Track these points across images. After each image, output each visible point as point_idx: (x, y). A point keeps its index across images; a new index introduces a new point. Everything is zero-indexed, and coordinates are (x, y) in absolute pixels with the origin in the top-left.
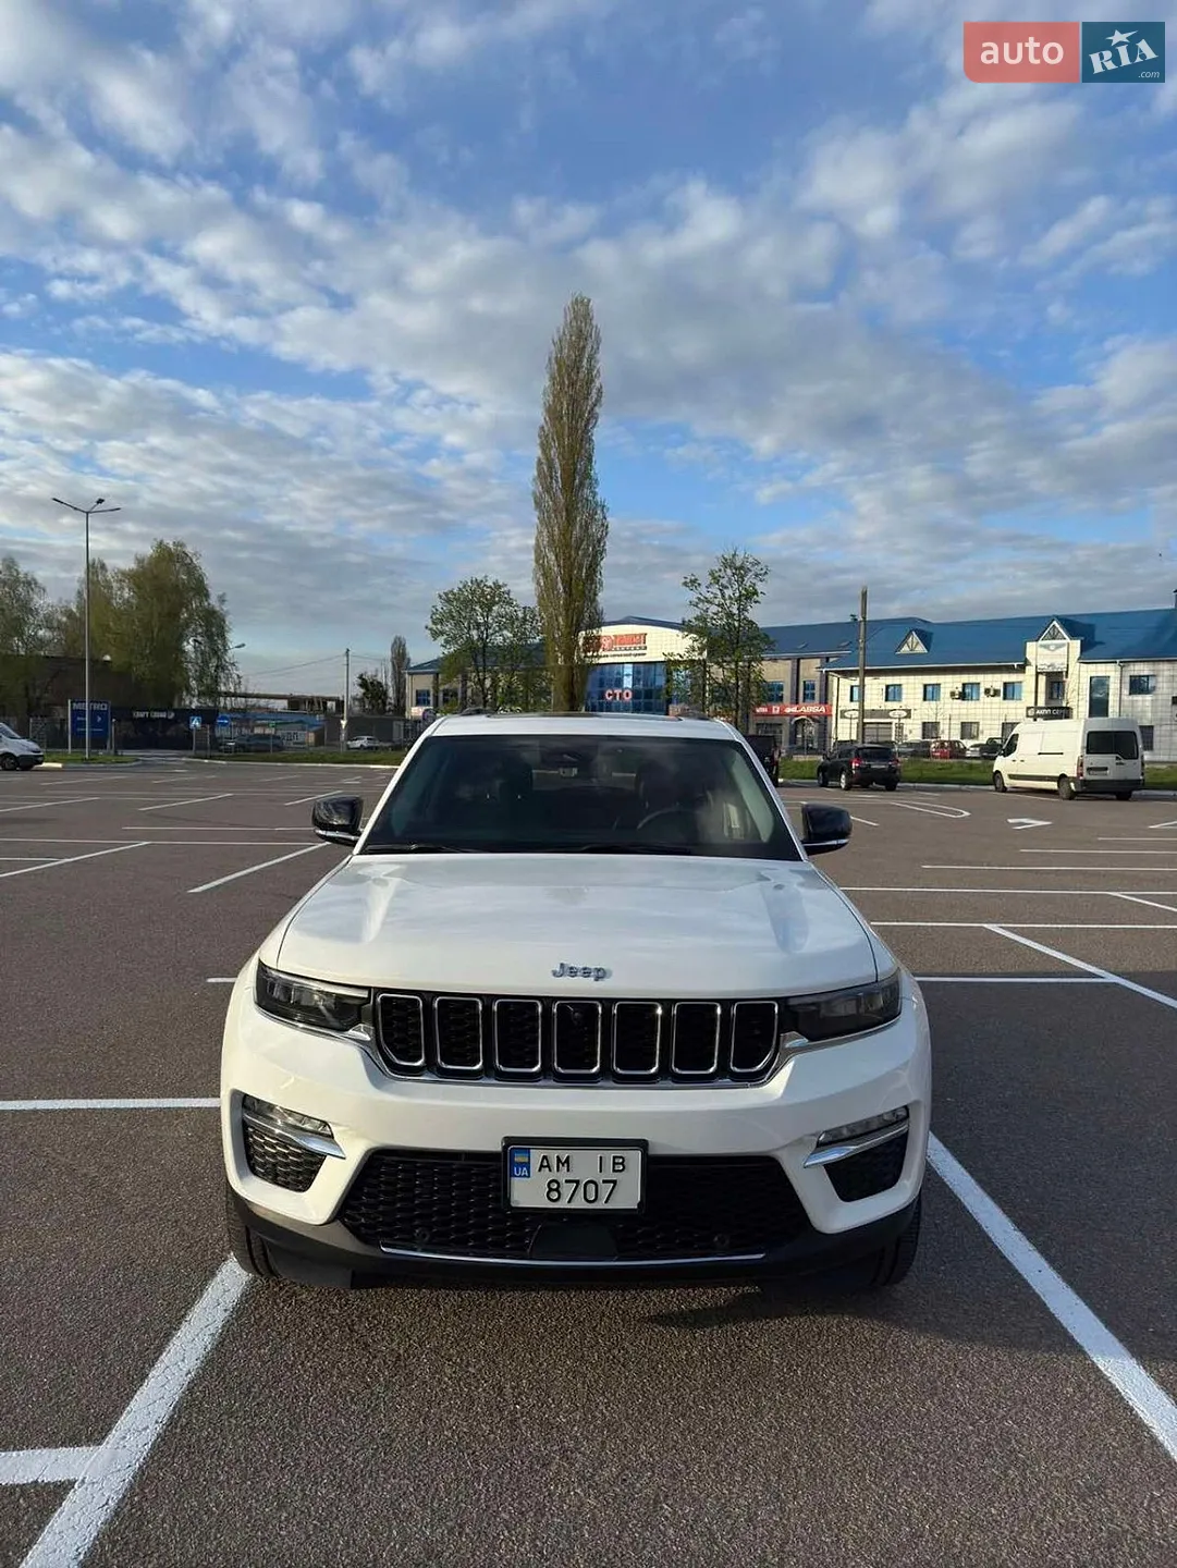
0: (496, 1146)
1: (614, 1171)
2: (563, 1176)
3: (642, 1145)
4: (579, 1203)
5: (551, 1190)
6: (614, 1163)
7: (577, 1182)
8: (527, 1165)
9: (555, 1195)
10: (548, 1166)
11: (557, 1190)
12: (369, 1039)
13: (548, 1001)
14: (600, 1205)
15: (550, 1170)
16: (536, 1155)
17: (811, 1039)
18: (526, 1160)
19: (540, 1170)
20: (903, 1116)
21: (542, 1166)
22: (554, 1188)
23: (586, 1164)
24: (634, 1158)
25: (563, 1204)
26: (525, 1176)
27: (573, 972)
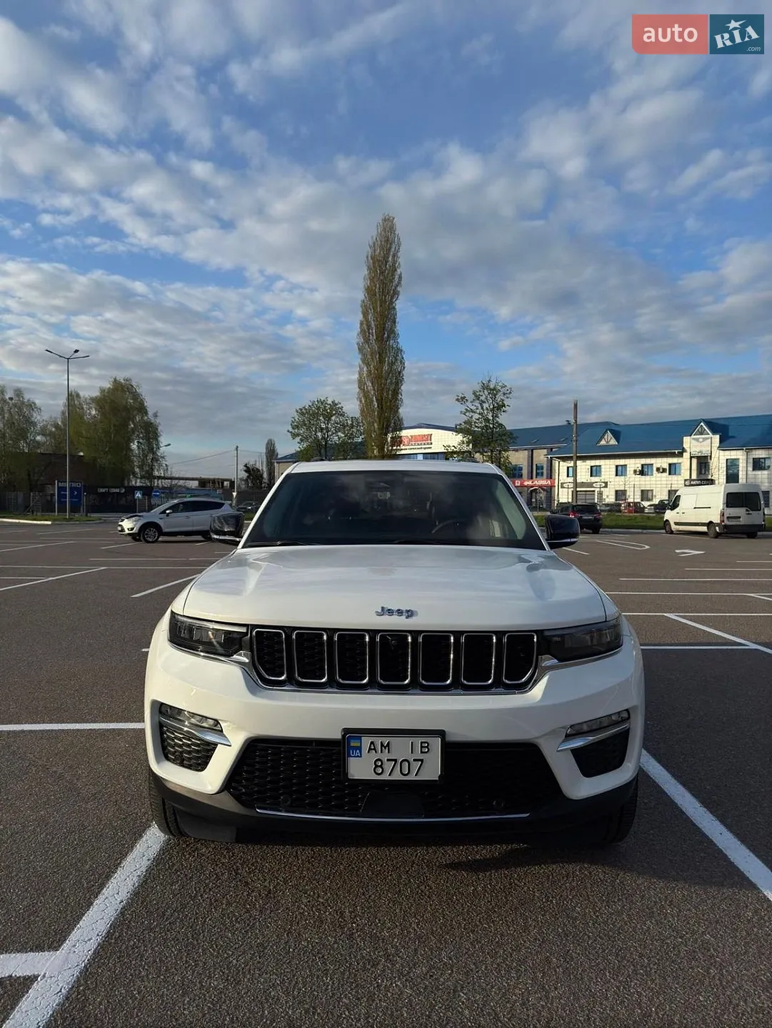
0: (337, 735)
1: (422, 752)
2: (385, 757)
3: (441, 734)
4: (397, 776)
5: (376, 766)
6: (422, 747)
7: (395, 761)
8: (360, 748)
9: (380, 770)
10: (374, 749)
11: (381, 766)
12: (247, 661)
13: (373, 633)
14: (412, 777)
15: (376, 752)
16: (366, 741)
17: (560, 660)
18: (359, 745)
19: (368, 752)
20: (625, 717)
21: (370, 749)
22: (378, 765)
23: (401, 747)
24: (436, 743)
25: (385, 777)
26: (358, 756)
27: (390, 612)
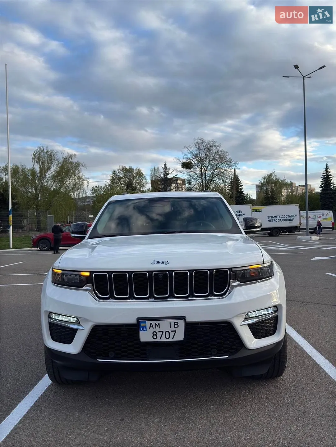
0: (133, 321)
1: (175, 327)
2: (157, 330)
3: (184, 318)
4: (164, 339)
6: (175, 325)
7: (163, 332)
8: (146, 327)
9: (155, 337)
10: (152, 327)
11: (156, 335)
12: (90, 289)
13: (150, 272)
14: (170, 340)
16: (148, 323)
17: (241, 283)
18: (145, 325)
19: (150, 328)
20: (277, 308)
22: (154, 334)
23: (165, 325)
24: (181, 323)
25: (158, 340)
26: (145, 331)
27: (158, 262)
